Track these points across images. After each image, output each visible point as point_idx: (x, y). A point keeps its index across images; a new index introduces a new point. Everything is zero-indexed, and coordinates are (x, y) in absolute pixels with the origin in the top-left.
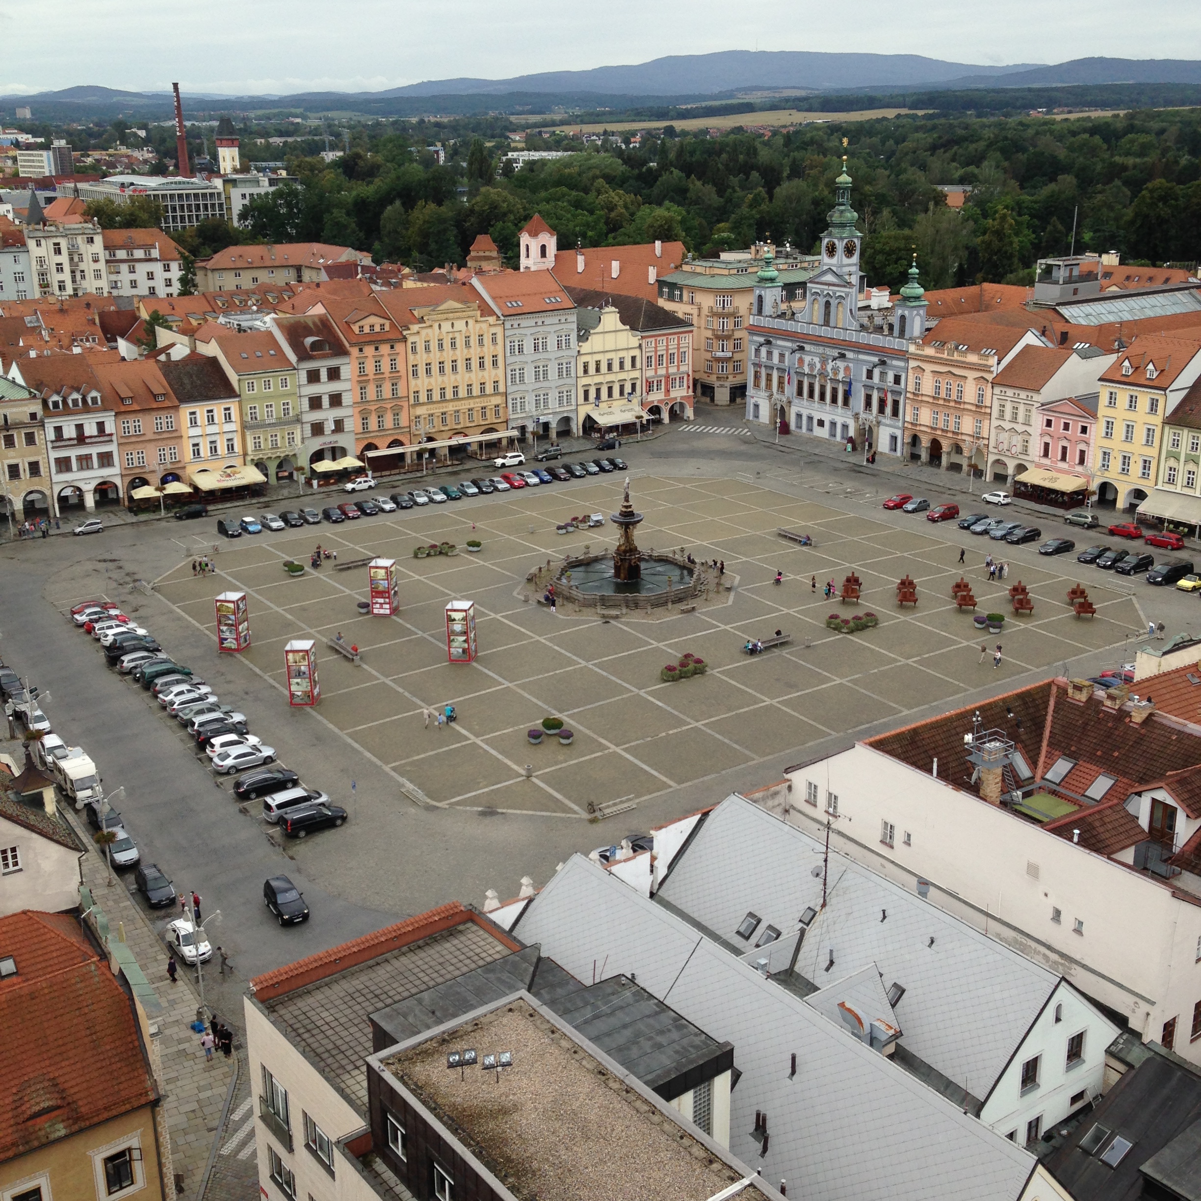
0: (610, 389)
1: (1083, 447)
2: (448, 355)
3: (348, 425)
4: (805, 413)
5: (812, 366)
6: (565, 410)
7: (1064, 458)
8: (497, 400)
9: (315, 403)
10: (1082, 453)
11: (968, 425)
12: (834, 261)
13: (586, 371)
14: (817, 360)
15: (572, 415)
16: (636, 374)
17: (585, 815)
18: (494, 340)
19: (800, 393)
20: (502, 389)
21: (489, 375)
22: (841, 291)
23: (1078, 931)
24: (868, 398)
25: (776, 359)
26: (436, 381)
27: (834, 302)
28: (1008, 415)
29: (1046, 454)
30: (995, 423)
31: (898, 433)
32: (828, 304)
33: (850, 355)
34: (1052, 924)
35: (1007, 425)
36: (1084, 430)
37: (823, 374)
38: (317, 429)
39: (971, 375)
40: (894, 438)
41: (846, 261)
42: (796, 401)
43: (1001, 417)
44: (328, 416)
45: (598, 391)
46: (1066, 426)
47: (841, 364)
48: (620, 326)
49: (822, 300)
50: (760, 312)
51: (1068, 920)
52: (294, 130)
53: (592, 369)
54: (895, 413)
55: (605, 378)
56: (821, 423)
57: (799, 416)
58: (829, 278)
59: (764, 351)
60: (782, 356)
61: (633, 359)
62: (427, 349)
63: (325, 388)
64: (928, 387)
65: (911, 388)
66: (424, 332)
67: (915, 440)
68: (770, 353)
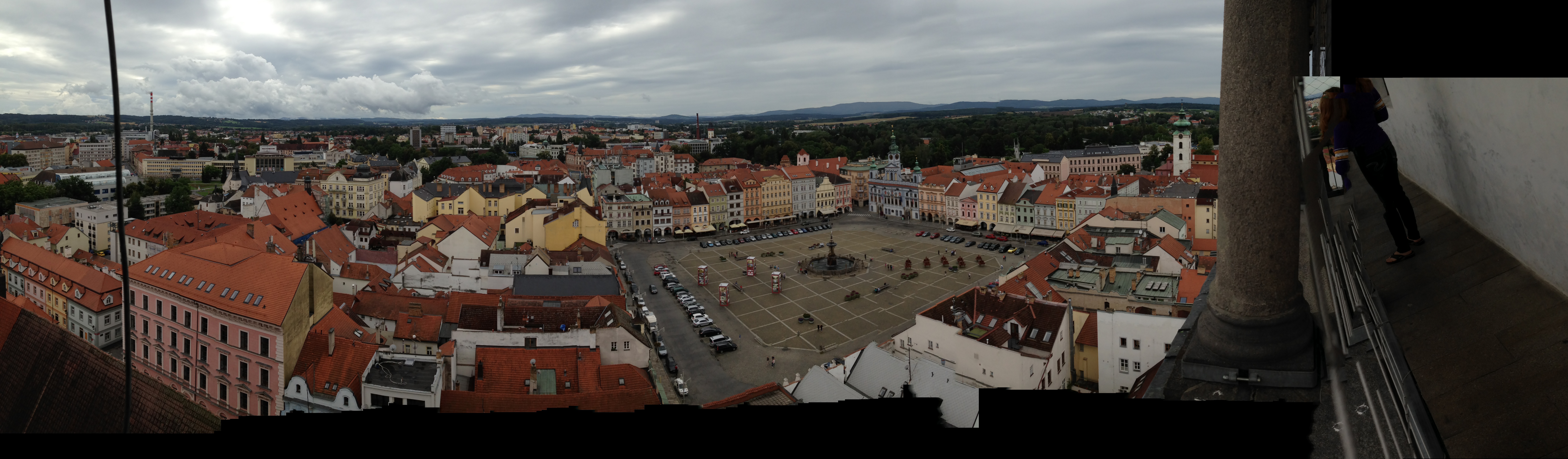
0: (826, 202)
1: (974, 212)
2: (774, 191)
3: (742, 213)
4: (888, 208)
5: (888, 193)
6: (812, 209)
7: (969, 216)
8: (789, 206)
9: (732, 206)
10: (974, 214)
11: (939, 208)
12: (892, 161)
13: (818, 197)
14: (890, 191)
15: (814, 211)
16: (833, 198)
17: (818, 351)
18: (788, 187)
19: (886, 202)
20: (791, 202)
21: (787, 198)
22: (895, 170)
23: (992, 376)
24: (907, 202)
25: (877, 192)
26: (770, 200)
27: (893, 173)
28: (951, 204)
29: (963, 215)
30: (947, 207)
31: (918, 212)
32: (892, 174)
33: (900, 189)
34: (983, 375)
35: (951, 207)
36: (974, 207)
37: (892, 196)
38: (732, 214)
39: (938, 193)
40: (916, 214)
41: (896, 160)
42: (885, 205)
43: (949, 205)
44: (735, 210)
45: (822, 203)
46: (969, 206)
47: (898, 192)
48: (829, 183)
49: (890, 173)
50: (872, 177)
51: (988, 373)
52: (730, 126)
53: (820, 196)
54: (916, 206)
55: (824, 199)
56: (893, 211)
57: (886, 209)
58: (891, 166)
59: (873, 189)
60: (879, 191)
61: (832, 193)
62: (768, 189)
63: (735, 201)
64: (925, 197)
65: (920, 198)
66: (766, 184)
67: (923, 214)
68: (875, 190)
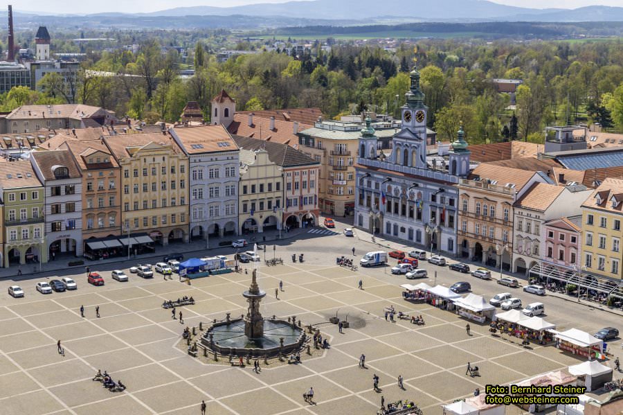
0: (262, 204)
1: (573, 250)
4: (393, 223)
5: (397, 191)
6: (230, 218)
7: (561, 258)
9: (56, 209)
10: (573, 256)
11: (498, 233)
13: (245, 192)
14: (400, 188)
16: (279, 194)
18: (182, 171)
19: (389, 210)
20: (186, 202)
22: (415, 143)
24: (434, 214)
25: (373, 187)
26: (141, 197)
28: (524, 228)
29: (550, 256)
30: (516, 233)
31: (454, 238)
32: (406, 152)
33: (421, 185)
35: (524, 235)
36: (574, 240)
37: (404, 196)
38: (55, 227)
39: (500, 200)
40: (451, 242)
41: (417, 124)
42: (387, 214)
43: (520, 229)
44: (64, 218)
45: (253, 205)
46: (562, 237)
47: (416, 191)
48: (269, 162)
49: (402, 149)
50: (363, 156)
53: (249, 190)
54: (451, 226)
55: (258, 196)
56: (403, 230)
57: (388, 225)
58: (407, 134)
59: (365, 181)
60: (377, 185)
61: (278, 184)
62: (136, 174)
63: (63, 199)
64: (472, 208)
66: (133, 164)
67: (465, 243)
68: (369, 183)
